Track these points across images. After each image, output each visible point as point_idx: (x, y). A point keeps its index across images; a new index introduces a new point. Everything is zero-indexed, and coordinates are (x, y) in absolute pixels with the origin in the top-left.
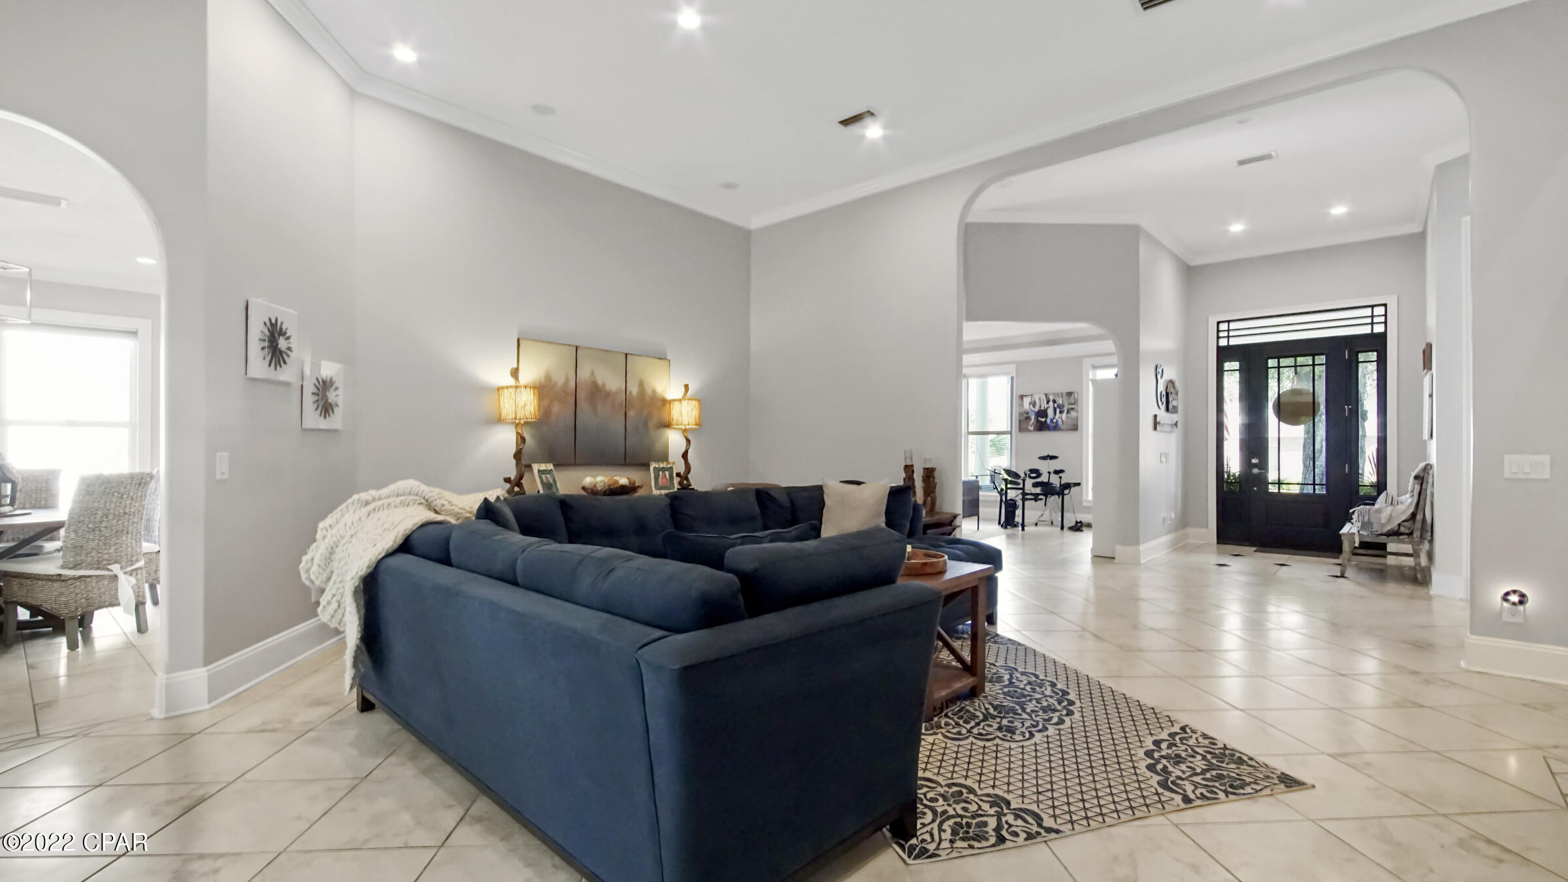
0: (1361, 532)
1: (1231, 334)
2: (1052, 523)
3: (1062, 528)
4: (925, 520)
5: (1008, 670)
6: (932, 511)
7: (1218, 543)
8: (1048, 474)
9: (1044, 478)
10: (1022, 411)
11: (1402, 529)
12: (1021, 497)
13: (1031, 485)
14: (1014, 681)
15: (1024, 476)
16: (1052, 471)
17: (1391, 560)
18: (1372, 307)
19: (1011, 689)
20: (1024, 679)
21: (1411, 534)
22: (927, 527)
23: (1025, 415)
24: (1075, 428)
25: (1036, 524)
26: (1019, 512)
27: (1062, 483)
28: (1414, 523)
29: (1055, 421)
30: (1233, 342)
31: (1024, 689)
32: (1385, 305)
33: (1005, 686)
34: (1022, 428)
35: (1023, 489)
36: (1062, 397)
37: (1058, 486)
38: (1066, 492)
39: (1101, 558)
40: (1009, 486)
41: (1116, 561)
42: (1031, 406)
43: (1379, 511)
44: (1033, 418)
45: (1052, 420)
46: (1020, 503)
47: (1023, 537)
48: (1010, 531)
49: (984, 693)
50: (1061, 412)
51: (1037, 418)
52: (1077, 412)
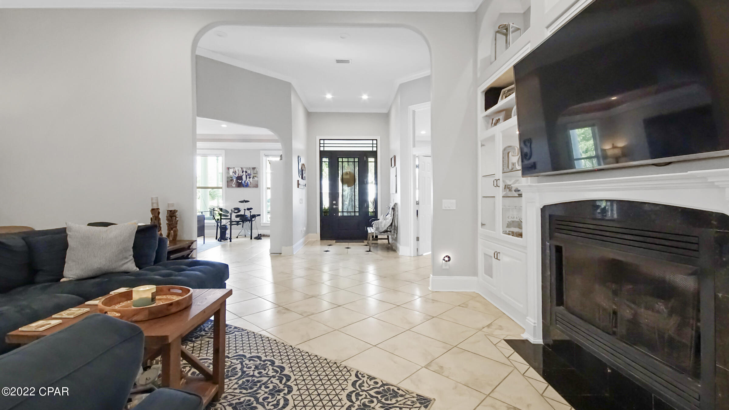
0: (376, 232)
1: (325, 145)
2: (245, 236)
3: (251, 239)
4: (169, 248)
5: (239, 359)
6: (174, 240)
7: (321, 240)
8: (244, 211)
9: (242, 213)
10: (229, 176)
11: (388, 230)
12: (229, 223)
13: (235, 217)
14: (245, 369)
15: (231, 212)
16: (246, 209)
17: (379, 242)
18: (373, 140)
19: (244, 380)
20: (251, 364)
21: (390, 231)
22: (171, 253)
23: (231, 179)
24: (256, 186)
25: (237, 237)
26: (228, 232)
27: (251, 215)
28: (392, 227)
29: (246, 182)
30: (326, 149)
31: (253, 376)
32: (376, 140)
33: (239, 378)
34: (229, 185)
35: (231, 219)
36: (250, 170)
37: (249, 216)
38: (253, 219)
39: (275, 254)
40: (222, 217)
41: (282, 255)
42: (234, 173)
43: (381, 222)
44: (235, 180)
45: (245, 182)
46: (229, 227)
47: (230, 246)
48: (223, 242)
49: (224, 393)
50: (250, 178)
51: (237, 181)
52: (258, 178)
